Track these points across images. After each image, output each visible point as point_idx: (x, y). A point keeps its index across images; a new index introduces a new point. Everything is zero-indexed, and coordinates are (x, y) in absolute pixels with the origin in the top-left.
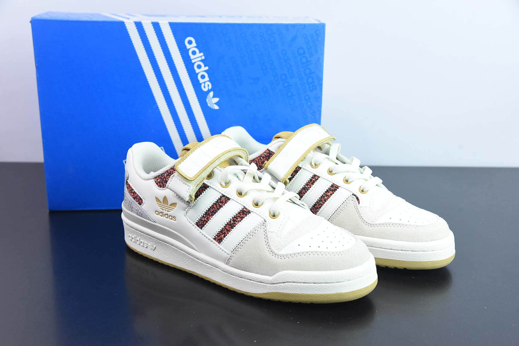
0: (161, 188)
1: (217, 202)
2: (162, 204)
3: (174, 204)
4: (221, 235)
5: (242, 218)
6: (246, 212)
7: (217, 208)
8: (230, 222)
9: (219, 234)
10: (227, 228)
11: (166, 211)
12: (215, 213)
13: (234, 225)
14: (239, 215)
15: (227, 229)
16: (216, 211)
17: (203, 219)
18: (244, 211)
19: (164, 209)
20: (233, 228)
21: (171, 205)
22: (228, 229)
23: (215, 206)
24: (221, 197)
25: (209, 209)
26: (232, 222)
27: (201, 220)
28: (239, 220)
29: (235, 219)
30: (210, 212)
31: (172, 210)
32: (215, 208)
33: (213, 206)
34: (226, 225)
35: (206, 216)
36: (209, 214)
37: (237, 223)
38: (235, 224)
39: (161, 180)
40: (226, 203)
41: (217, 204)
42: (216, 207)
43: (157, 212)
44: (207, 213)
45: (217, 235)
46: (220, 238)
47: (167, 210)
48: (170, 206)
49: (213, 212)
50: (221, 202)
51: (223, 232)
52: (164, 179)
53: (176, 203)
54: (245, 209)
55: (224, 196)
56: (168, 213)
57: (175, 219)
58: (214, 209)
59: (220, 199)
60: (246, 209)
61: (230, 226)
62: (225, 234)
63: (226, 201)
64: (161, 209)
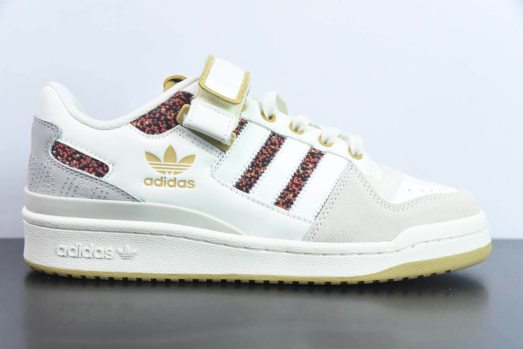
0: (155, 135)
1: (266, 144)
2: (163, 163)
3: (190, 158)
4: (287, 194)
5: (315, 164)
6: (316, 154)
7: (269, 153)
8: (298, 171)
9: (283, 193)
10: (296, 181)
11: (173, 173)
12: (269, 162)
13: (306, 175)
14: (308, 160)
15: (295, 184)
16: (269, 158)
17: (249, 175)
18: (314, 153)
19: (166, 170)
20: (305, 181)
21: (183, 160)
22: (298, 183)
23: (265, 151)
24: (271, 136)
25: (257, 158)
26: (301, 171)
27: (245, 177)
28: (311, 166)
29: (305, 166)
30: (259, 161)
31: (185, 169)
32: (265, 154)
33: (261, 151)
34: (293, 177)
35: (253, 169)
36: (258, 165)
37: (309, 171)
38: (307, 173)
39: (153, 121)
40: (280, 144)
41: (267, 147)
42: (267, 153)
43: (148, 182)
44: (255, 164)
45: (280, 197)
46: (286, 199)
47: (173, 171)
48: (179, 163)
49: (264, 160)
50: (272, 144)
51: (291, 189)
52: (160, 117)
53: (195, 155)
54: (313, 151)
55: (274, 134)
56: (176, 176)
57: (191, 184)
58: (265, 156)
59: (269, 139)
60: (314, 149)
61: (300, 179)
62: (294, 192)
63: (279, 141)
64: (159, 173)
